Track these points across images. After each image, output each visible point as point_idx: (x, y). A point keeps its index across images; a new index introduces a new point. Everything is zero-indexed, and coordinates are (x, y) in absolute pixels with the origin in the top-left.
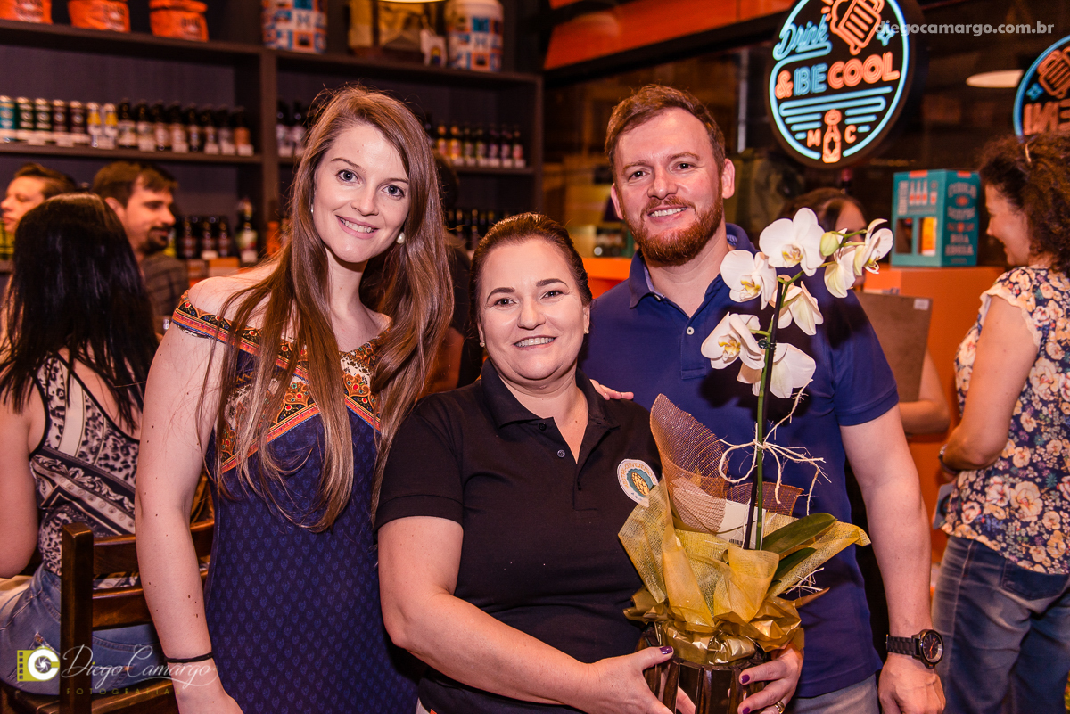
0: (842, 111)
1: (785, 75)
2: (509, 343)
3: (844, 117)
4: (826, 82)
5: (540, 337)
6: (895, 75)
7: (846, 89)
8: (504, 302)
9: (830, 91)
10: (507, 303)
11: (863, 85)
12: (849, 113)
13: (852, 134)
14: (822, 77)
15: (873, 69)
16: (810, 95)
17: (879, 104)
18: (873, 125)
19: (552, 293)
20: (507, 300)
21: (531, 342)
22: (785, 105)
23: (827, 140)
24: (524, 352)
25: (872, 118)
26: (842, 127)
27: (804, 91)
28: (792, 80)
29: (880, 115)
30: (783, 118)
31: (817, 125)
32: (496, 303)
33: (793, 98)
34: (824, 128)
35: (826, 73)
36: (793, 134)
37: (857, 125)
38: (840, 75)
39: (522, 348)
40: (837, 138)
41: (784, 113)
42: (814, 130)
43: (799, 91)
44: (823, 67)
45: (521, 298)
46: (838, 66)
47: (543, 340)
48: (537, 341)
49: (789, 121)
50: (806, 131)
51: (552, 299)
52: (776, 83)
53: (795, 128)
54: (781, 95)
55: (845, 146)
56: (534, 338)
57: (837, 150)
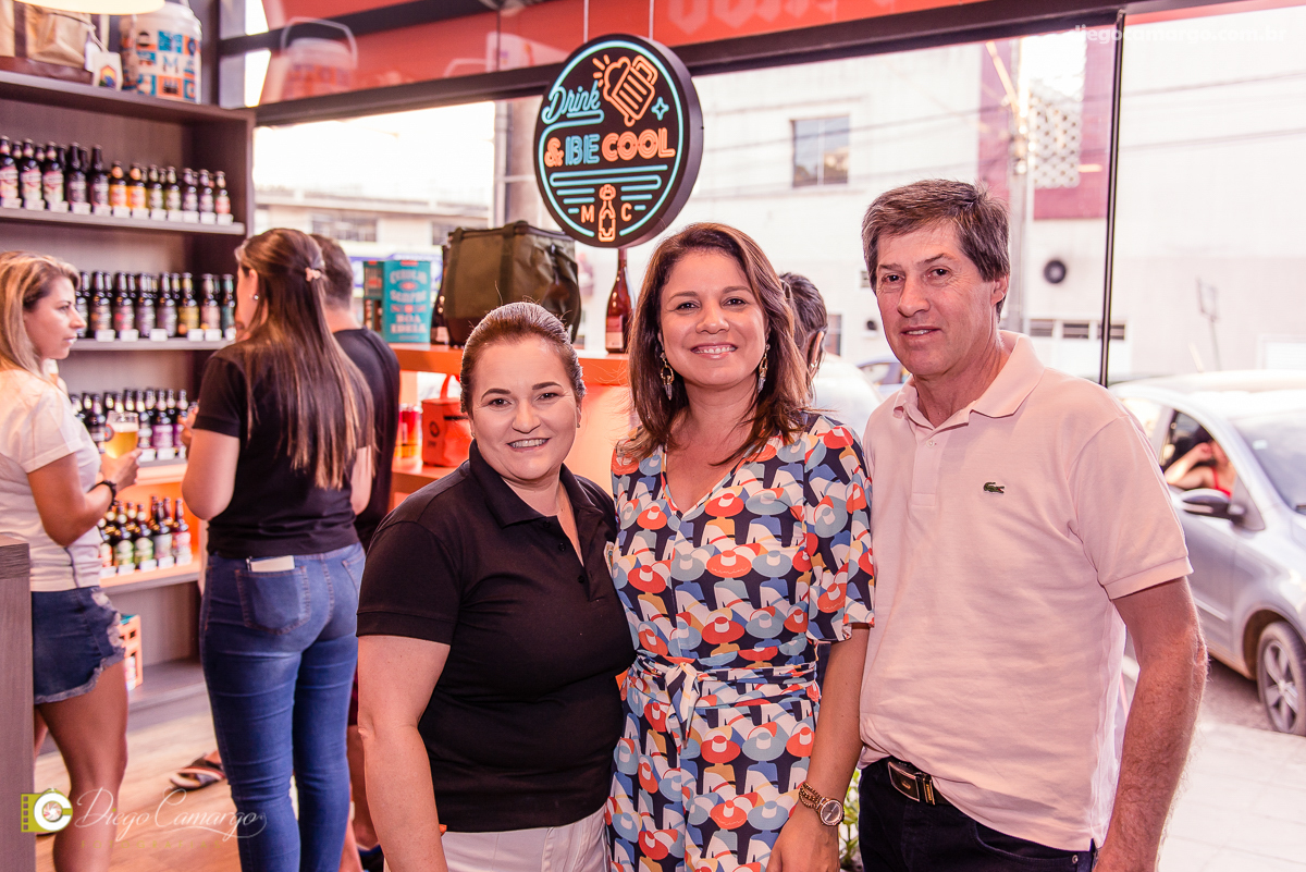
0: (617, 186)
1: (555, 142)
2: (503, 442)
3: (619, 193)
4: (599, 153)
5: (535, 439)
6: (671, 153)
7: (620, 163)
8: (499, 402)
9: (604, 164)
10: (502, 403)
11: (638, 160)
12: (624, 189)
13: (628, 212)
14: (596, 148)
15: (648, 144)
16: (583, 166)
17: (655, 182)
18: (650, 204)
19: (548, 396)
20: (503, 400)
21: (525, 444)
22: (555, 175)
23: (602, 217)
24: (518, 454)
25: (649, 197)
26: (617, 204)
27: (576, 161)
28: (562, 148)
29: (657, 194)
30: (554, 190)
31: (592, 200)
32: (491, 403)
33: (564, 168)
34: (598, 204)
35: (600, 143)
36: (565, 208)
37: (633, 203)
38: (614, 147)
39: (516, 449)
40: (612, 216)
41: (555, 184)
42: (588, 205)
43: (570, 161)
44: (596, 137)
45: (516, 399)
46: (612, 138)
47: (537, 442)
48: (532, 443)
49: (560, 193)
50: (579, 206)
51: (548, 401)
52: (546, 150)
53: (566, 201)
54: (550, 164)
55: (621, 225)
56: (528, 440)
57: (612, 230)
